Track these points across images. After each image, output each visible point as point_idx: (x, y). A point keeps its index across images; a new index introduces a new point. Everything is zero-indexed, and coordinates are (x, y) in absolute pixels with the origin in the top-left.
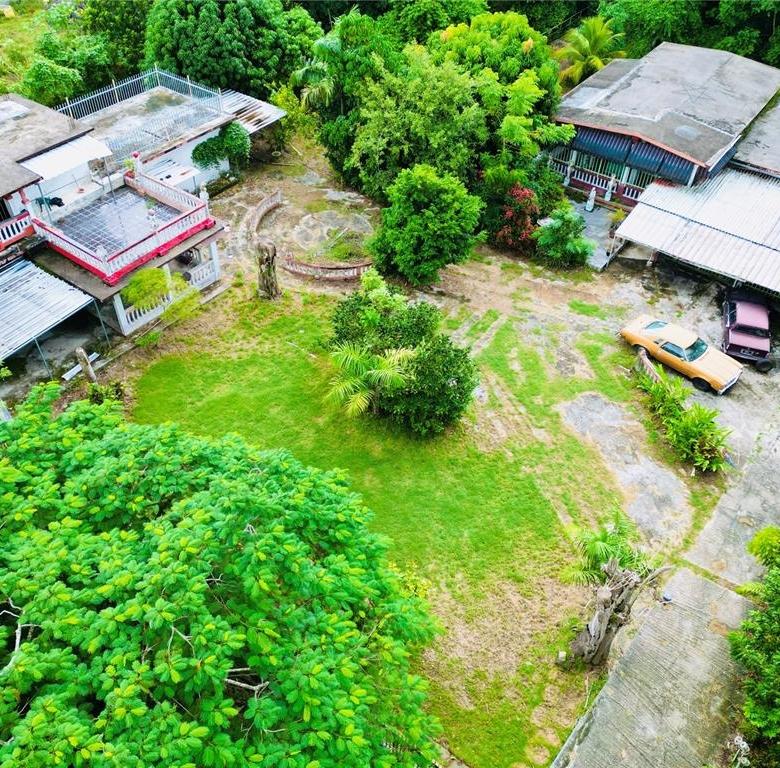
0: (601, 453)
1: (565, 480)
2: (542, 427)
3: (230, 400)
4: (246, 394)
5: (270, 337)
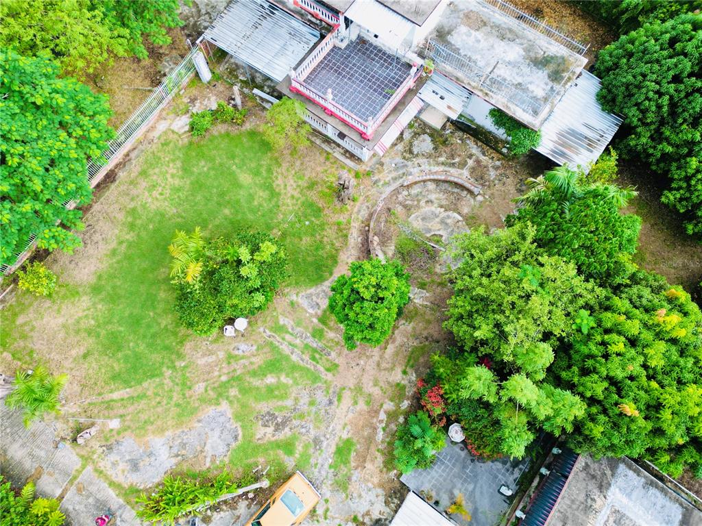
3: (237, 184)
4: (241, 193)
5: (299, 202)
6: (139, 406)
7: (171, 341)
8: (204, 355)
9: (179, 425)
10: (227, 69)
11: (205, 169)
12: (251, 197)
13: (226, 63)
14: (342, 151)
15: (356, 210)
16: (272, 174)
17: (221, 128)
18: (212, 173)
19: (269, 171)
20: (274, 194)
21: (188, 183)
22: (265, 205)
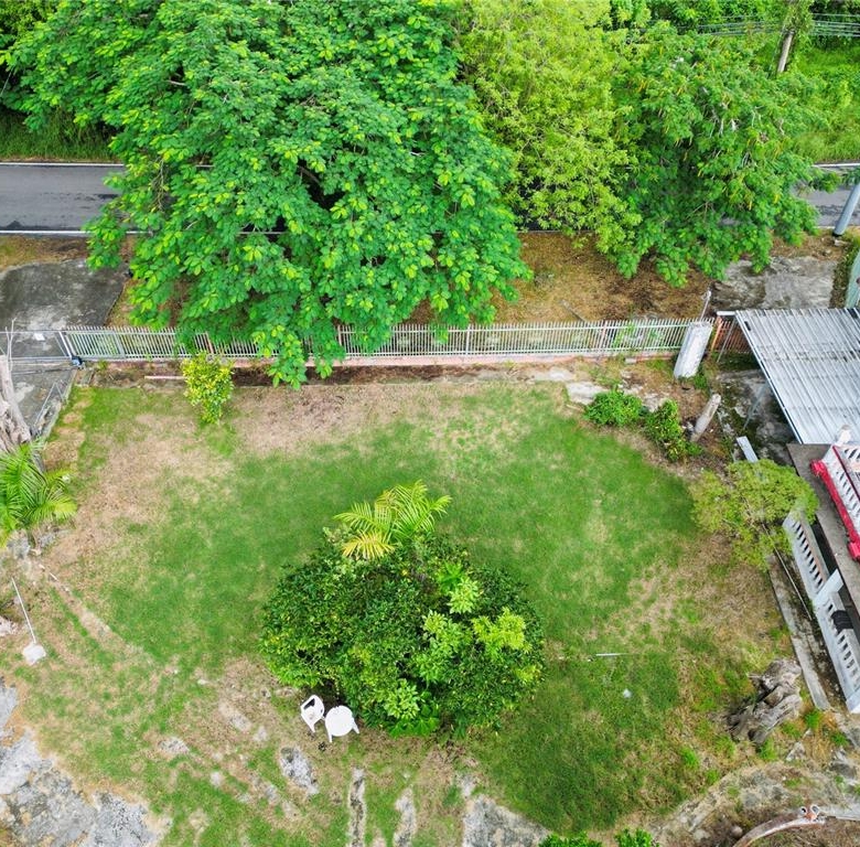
0: (70, 777)
1: (114, 690)
2: (173, 764)
3: (575, 526)
4: (569, 543)
5: (648, 647)
6: (86, 666)
7: (234, 629)
8: (240, 705)
9: (79, 766)
10: (728, 384)
11: (554, 467)
12: (578, 562)
13: (734, 377)
14: (816, 648)
15: (748, 772)
16: (649, 564)
17: (636, 441)
18: (558, 479)
19: (648, 555)
20: (618, 592)
21: (510, 461)
22: (587, 593)
